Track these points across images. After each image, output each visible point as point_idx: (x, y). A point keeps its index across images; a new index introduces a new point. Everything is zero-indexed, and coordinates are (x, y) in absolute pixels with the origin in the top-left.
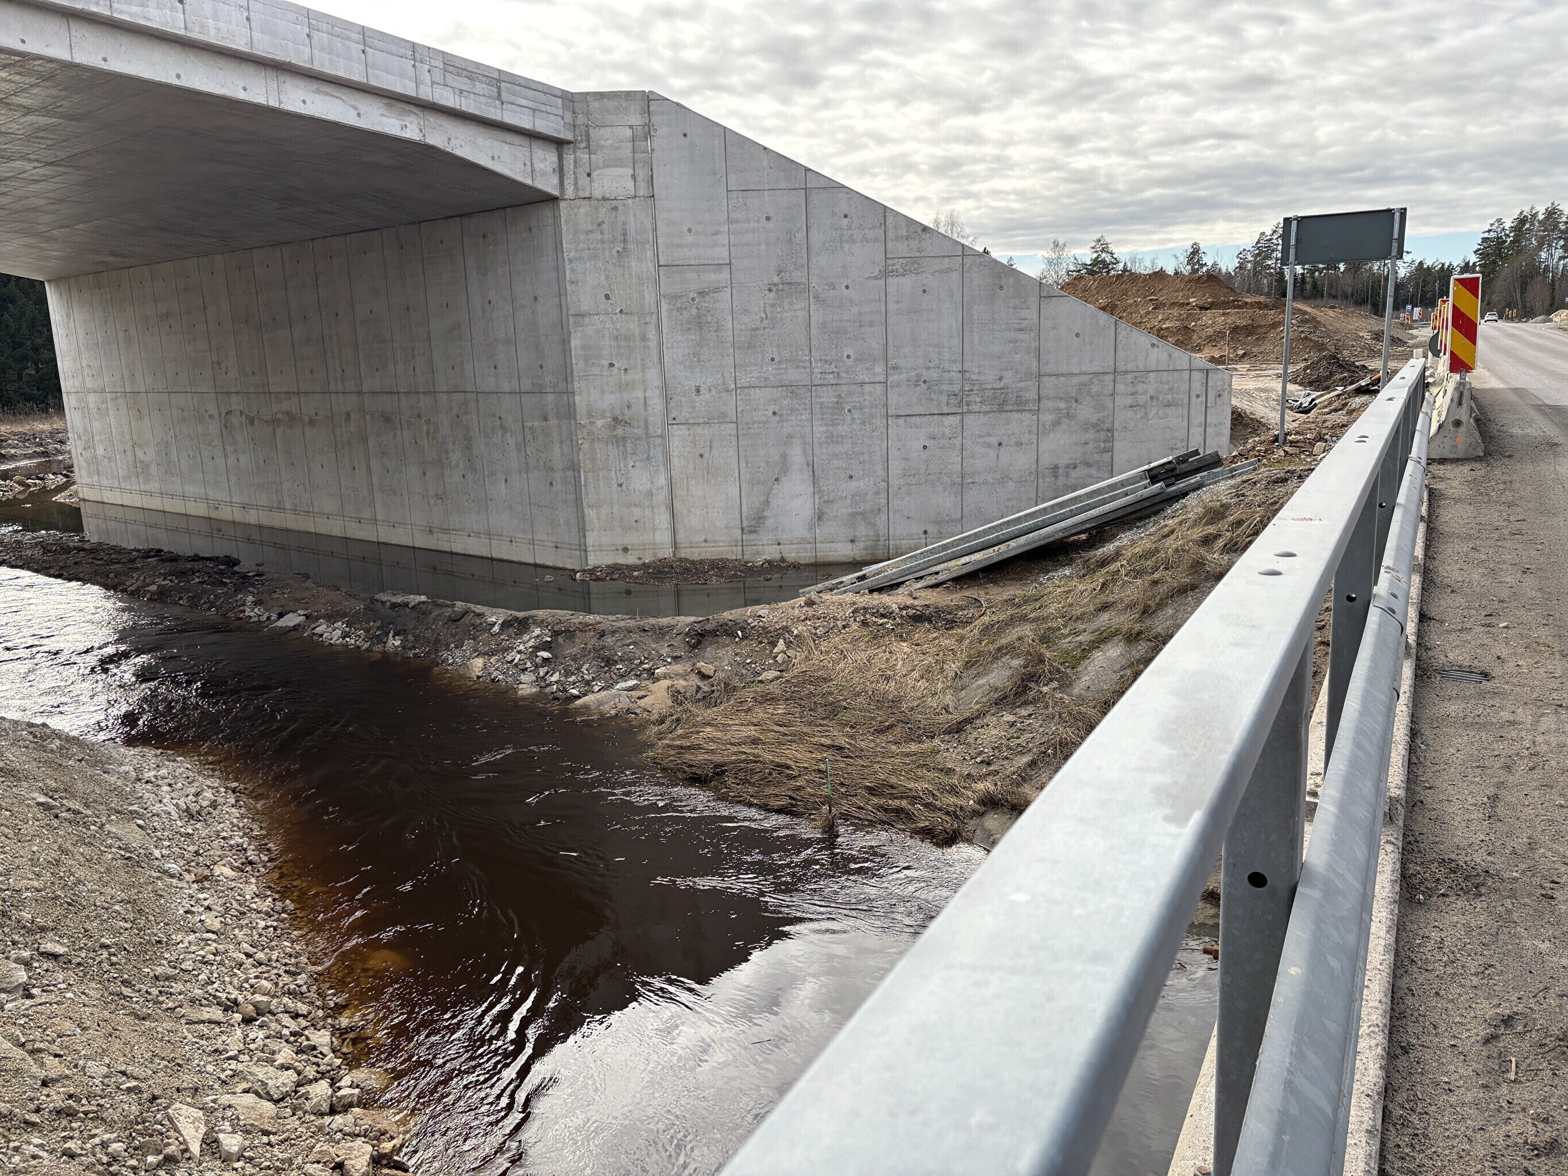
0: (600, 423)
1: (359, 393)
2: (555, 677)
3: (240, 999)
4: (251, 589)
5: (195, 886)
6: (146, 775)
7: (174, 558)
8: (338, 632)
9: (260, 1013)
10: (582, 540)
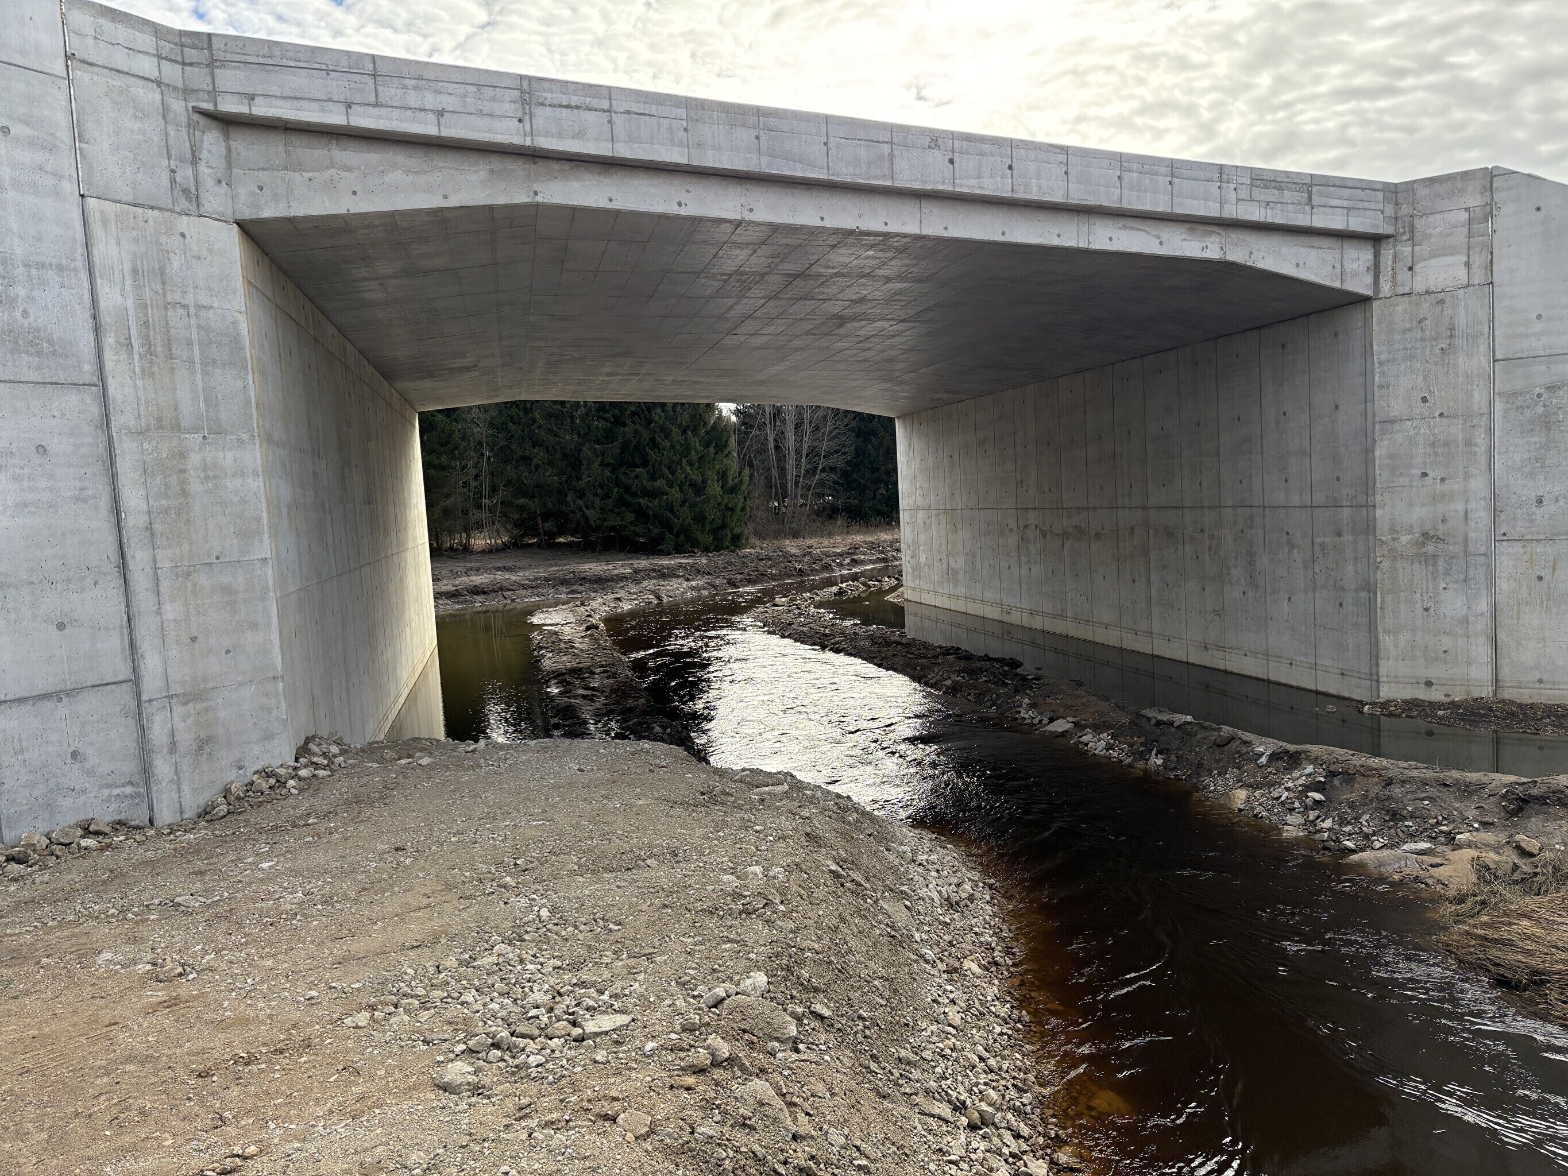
0: (1404, 539)
1: (1145, 508)
2: (1328, 824)
3: (968, 1102)
4: (1028, 692)
5: (945, 976)
6: (920, 857)
7: (968, 657)
8: (1103, 744)
9: (985, 1123)
10: (1374, 669)
